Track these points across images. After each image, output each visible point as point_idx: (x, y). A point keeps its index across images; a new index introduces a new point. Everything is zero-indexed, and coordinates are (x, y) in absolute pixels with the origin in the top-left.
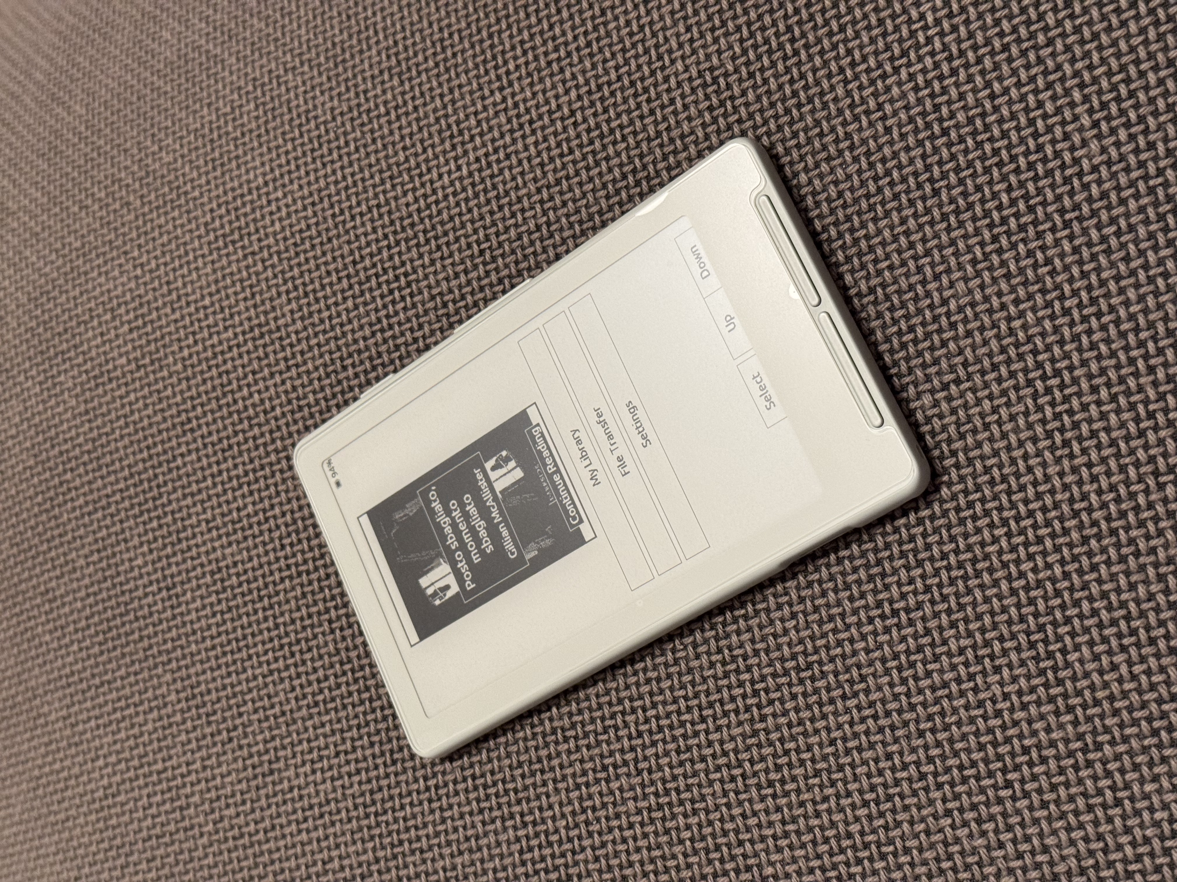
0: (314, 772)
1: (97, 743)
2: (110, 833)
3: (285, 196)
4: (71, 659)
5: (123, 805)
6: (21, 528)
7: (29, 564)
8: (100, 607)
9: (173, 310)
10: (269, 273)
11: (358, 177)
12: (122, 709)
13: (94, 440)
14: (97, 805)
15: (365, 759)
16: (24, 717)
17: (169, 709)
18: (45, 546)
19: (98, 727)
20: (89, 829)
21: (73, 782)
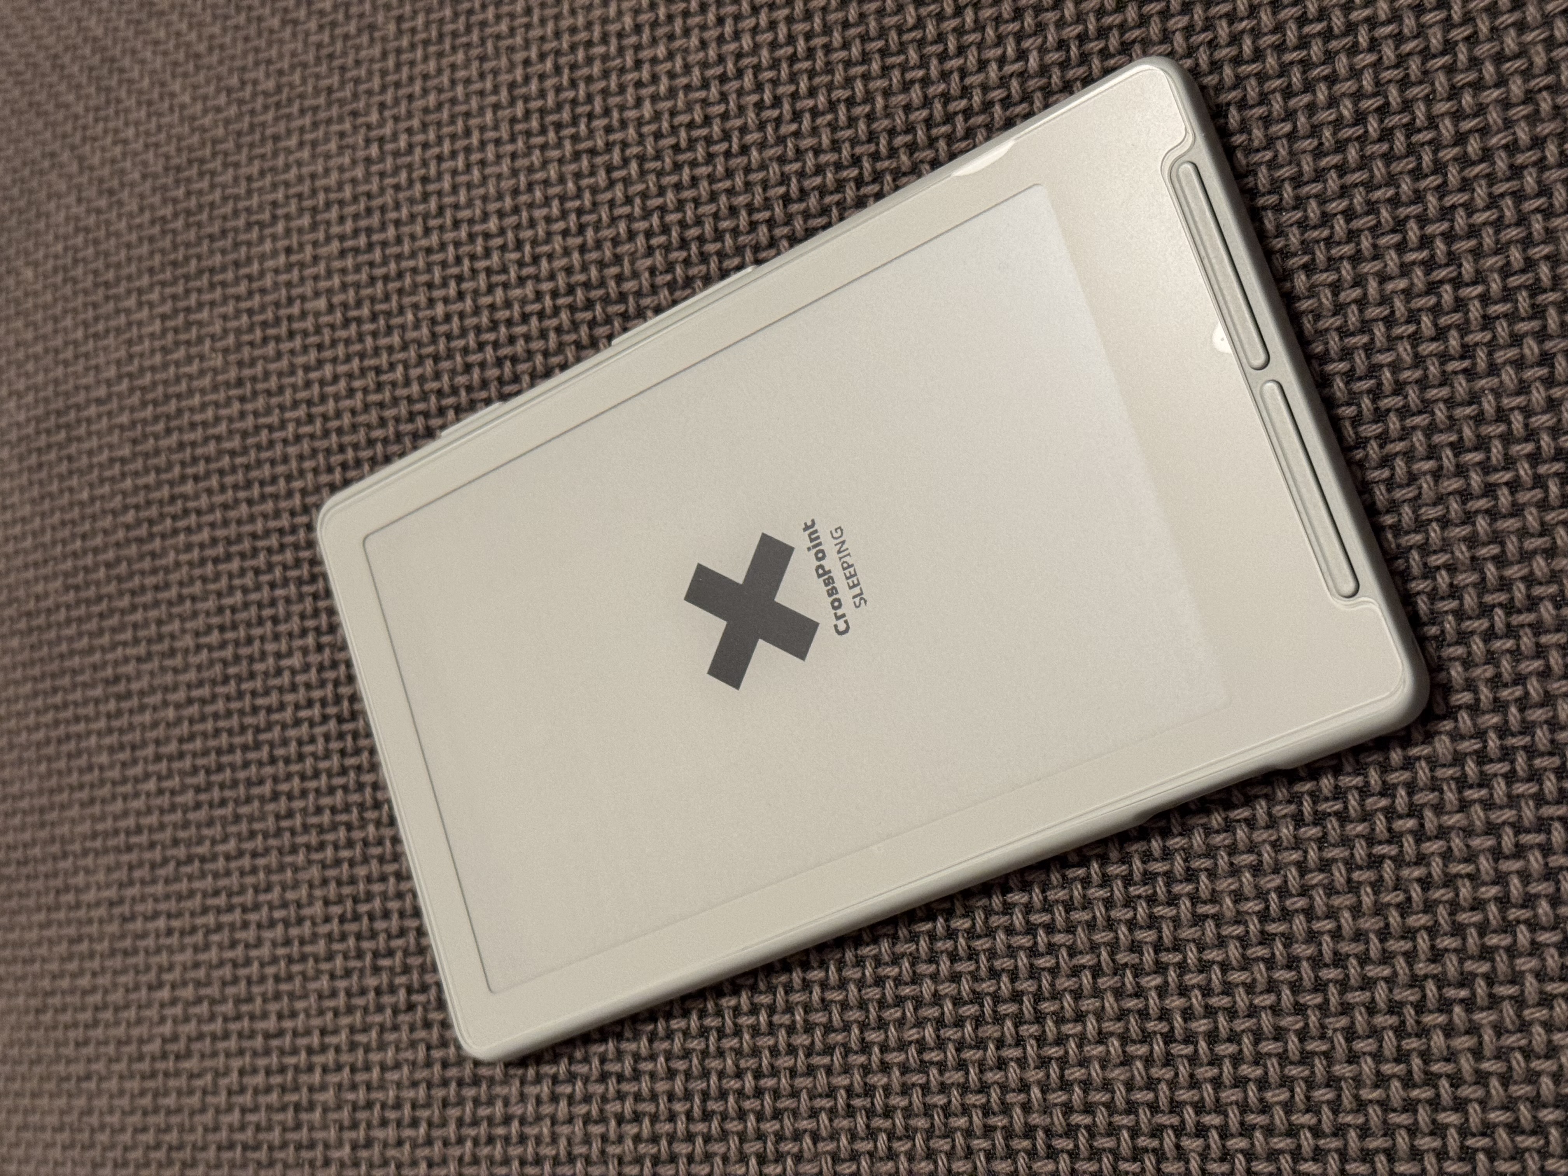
0: (554, 1098)
1: (164, 958)
2: (159, 1119)
3: (671, 56)
4: (139, 804)
5: (192, 1076)
6: (89, 560)
7: (93, 625)
8: (209, 726)
9: (427, 231)
10: (619, 192)
11: (819, 41)
12: (219, 911)
13: (245, 434)
14: (145, 1066)
15: (654, 1097)
16: (39, 884)
17: (307, 929)
18: (125, 602)
19: (169, 932)
20: (125, 1102)
21: (108, 1015)
